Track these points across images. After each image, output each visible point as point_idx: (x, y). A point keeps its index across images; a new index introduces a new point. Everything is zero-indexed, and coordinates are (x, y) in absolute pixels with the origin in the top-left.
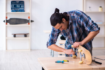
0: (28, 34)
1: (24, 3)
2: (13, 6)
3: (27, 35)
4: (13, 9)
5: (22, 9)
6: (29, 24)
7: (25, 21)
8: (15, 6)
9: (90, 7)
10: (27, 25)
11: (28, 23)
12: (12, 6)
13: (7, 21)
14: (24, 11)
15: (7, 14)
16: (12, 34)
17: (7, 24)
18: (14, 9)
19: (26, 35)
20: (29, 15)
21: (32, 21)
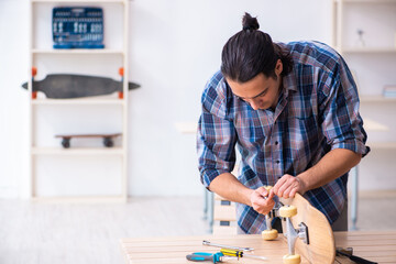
0: (117, 135)
1: (101, 17)
2: (61, 25)
3: (115, 140)
4: (60, 39)
5: (95, 38)
6: (121, 96)
7: (106, 86)
8: (68, 27)
9: (360, 33)
10: (113, 99)
11: (116, 94)
12: (58, 28)
13: (37, 87)
14: (102, 47)
15: (35, 56)
16: (57, 137)
17: (34, 96)
18: (64, 37)
19: (109, 141)
20: (123, 62)
21: (132, 86)
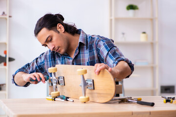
0: (3, 85)
6: (5, 65)
9: (123, 34)
10: (1, 66)
